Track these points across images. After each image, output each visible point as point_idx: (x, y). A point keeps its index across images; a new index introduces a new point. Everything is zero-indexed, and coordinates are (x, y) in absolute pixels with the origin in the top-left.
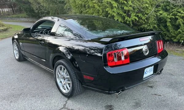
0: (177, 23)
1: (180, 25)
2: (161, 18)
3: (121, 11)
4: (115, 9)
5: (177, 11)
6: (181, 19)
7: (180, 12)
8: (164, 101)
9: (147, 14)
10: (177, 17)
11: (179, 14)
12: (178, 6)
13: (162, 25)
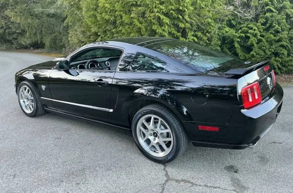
0: (249, 43)
1: (253, 45)
2: (225, 37)
3: (174, 30)
4: (167, 27)
5: (248, 28)
6: (254, 38)
7: (251, 29)
8: (290, 149)
9: (209, 33)
10: (248, 35)
11: (250, 31)
12: (247, 20)
13: (226, 47)
